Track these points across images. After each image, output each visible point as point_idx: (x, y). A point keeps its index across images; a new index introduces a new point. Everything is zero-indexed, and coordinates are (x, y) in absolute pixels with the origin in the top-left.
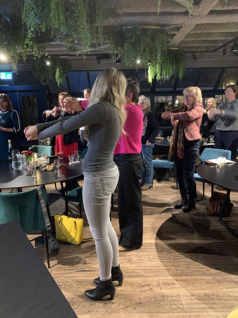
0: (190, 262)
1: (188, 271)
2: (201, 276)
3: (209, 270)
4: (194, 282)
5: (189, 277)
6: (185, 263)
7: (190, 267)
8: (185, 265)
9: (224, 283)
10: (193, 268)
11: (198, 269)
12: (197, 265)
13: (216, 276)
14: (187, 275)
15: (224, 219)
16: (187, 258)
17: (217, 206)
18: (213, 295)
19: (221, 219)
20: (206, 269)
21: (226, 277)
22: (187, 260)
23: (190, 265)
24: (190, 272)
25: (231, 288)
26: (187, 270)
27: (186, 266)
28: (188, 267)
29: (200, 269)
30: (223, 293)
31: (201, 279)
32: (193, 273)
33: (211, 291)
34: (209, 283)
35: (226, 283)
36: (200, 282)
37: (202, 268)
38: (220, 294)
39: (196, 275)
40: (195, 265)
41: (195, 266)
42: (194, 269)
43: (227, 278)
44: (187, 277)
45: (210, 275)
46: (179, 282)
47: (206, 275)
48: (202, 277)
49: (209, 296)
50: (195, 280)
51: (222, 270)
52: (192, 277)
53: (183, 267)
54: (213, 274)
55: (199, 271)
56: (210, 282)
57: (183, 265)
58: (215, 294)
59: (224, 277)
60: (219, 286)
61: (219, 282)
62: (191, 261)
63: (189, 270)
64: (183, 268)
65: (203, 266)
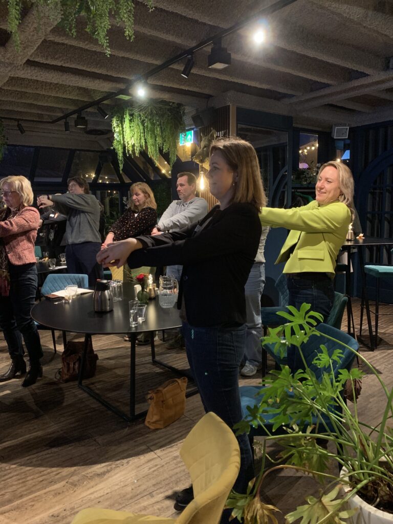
0: (27, 472)
1: (24, 488)
2: (45, 489)
3: (59, 473)
4: (33, 503)
5: (25, 499)
6: (17, 477)
7: (28, 481)
8: (19, 480)
9: (83, 483)
10: (32, 479)
11: (41, 479)
12: (41, 472)
13: (71, 477)
14: (21, 497)
15: (85, 382)
16: (22, 467)
17: (74, 364)
18: (65, 510)
19: (80, 383)
20: (54, 473)
21: (86, 472)
22: (22, 471)
23: (28, 477)
24: (27, 490)
25: (93, 487)
26: (22, 487)
27: (21, 481)
28: (24, 482)
29: (44, 477)
30: (80, 501)
31: (45, 493)
32: (33, 489)
33: (61, 506)
34: (59, 493)
35: (85, 483)
36: (43, 499)
37: (49, 473)
38: (76, 503)
39: (39, 490)
40: (37, 473)
41: (37, 475)
42: (34, 480)
43: (88, 474)
44: (21, 501)
45: (62, 479)
46: (7, 514)
47: (55, 482)
48: (47, 490)
49: (58, 516)
50: (36, 499)
51: (81, 464)
52: (30, 497)
53: (14, 485)
54: (67, 476)
55: (43, 480)
56: (61, 492)
57: (16, 481)
58: (67, 509)
59: (83, 473)
60: (75, 491)
61: (75, 485)
62: (30, 470)
63: (25, 486)
64: (14, 487)
65: (49, 470)
